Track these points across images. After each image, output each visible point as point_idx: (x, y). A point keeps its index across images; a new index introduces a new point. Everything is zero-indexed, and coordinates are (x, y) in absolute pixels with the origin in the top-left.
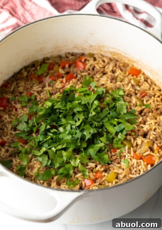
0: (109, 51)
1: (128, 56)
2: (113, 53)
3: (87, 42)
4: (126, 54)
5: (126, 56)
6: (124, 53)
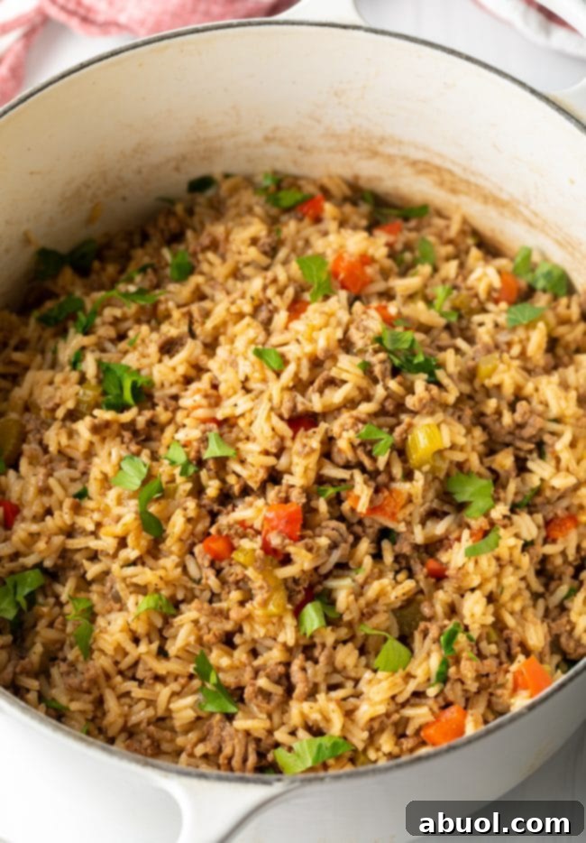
0: (404, 158)
1: (481, 182)
2: (421, 166)
3: (319, 121)
4: (473, 173)
5: (472, 179)
6: (465, 169)
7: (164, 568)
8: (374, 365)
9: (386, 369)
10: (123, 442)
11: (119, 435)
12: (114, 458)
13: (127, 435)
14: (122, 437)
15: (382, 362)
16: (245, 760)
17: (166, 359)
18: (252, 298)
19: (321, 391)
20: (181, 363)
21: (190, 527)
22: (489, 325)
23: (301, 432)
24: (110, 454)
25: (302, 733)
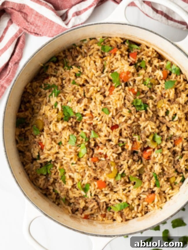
7: (82, 165)
8: (132, 110)
9: (135, 111)
10: (70, 131)
11: (68, 129)
12: (68, 135)
13: (70, 129)
14: (69, 129)
15: (134, 110)
16: (103, 207)
17: (79, 104)
18: (100, 87)
19: (118, 118)
20: (83, 106)
21: (88, 155)
22: (160, 88)
23: (114, 130)
24: (67, 133)
25: (117, 201)
